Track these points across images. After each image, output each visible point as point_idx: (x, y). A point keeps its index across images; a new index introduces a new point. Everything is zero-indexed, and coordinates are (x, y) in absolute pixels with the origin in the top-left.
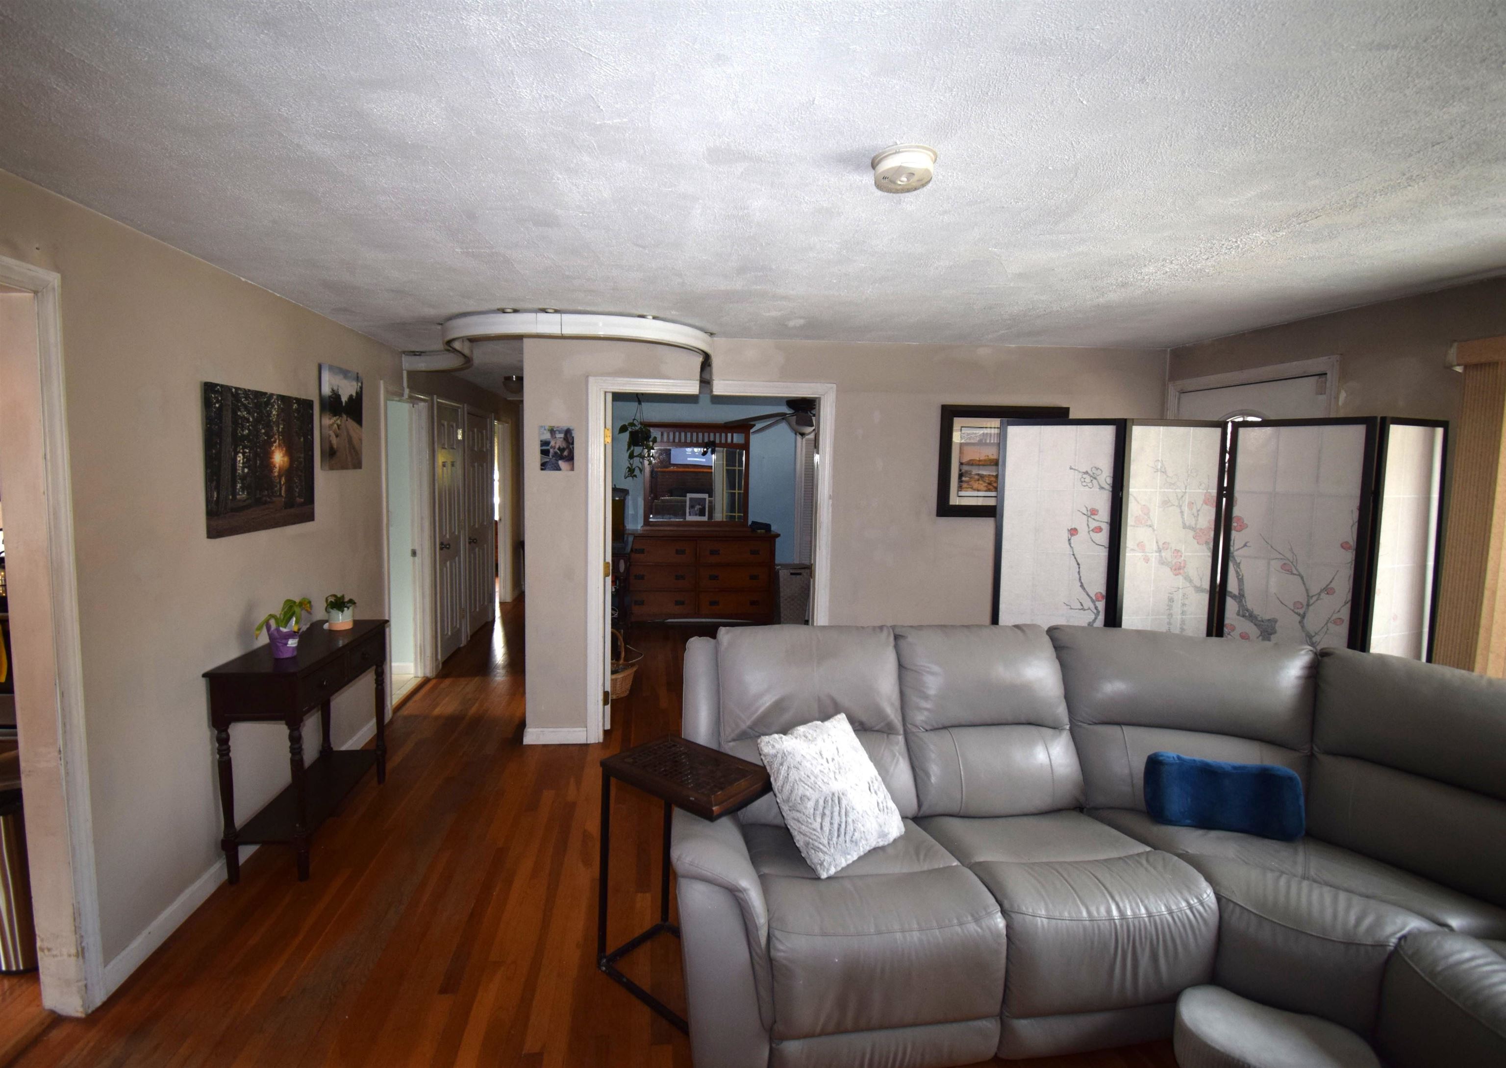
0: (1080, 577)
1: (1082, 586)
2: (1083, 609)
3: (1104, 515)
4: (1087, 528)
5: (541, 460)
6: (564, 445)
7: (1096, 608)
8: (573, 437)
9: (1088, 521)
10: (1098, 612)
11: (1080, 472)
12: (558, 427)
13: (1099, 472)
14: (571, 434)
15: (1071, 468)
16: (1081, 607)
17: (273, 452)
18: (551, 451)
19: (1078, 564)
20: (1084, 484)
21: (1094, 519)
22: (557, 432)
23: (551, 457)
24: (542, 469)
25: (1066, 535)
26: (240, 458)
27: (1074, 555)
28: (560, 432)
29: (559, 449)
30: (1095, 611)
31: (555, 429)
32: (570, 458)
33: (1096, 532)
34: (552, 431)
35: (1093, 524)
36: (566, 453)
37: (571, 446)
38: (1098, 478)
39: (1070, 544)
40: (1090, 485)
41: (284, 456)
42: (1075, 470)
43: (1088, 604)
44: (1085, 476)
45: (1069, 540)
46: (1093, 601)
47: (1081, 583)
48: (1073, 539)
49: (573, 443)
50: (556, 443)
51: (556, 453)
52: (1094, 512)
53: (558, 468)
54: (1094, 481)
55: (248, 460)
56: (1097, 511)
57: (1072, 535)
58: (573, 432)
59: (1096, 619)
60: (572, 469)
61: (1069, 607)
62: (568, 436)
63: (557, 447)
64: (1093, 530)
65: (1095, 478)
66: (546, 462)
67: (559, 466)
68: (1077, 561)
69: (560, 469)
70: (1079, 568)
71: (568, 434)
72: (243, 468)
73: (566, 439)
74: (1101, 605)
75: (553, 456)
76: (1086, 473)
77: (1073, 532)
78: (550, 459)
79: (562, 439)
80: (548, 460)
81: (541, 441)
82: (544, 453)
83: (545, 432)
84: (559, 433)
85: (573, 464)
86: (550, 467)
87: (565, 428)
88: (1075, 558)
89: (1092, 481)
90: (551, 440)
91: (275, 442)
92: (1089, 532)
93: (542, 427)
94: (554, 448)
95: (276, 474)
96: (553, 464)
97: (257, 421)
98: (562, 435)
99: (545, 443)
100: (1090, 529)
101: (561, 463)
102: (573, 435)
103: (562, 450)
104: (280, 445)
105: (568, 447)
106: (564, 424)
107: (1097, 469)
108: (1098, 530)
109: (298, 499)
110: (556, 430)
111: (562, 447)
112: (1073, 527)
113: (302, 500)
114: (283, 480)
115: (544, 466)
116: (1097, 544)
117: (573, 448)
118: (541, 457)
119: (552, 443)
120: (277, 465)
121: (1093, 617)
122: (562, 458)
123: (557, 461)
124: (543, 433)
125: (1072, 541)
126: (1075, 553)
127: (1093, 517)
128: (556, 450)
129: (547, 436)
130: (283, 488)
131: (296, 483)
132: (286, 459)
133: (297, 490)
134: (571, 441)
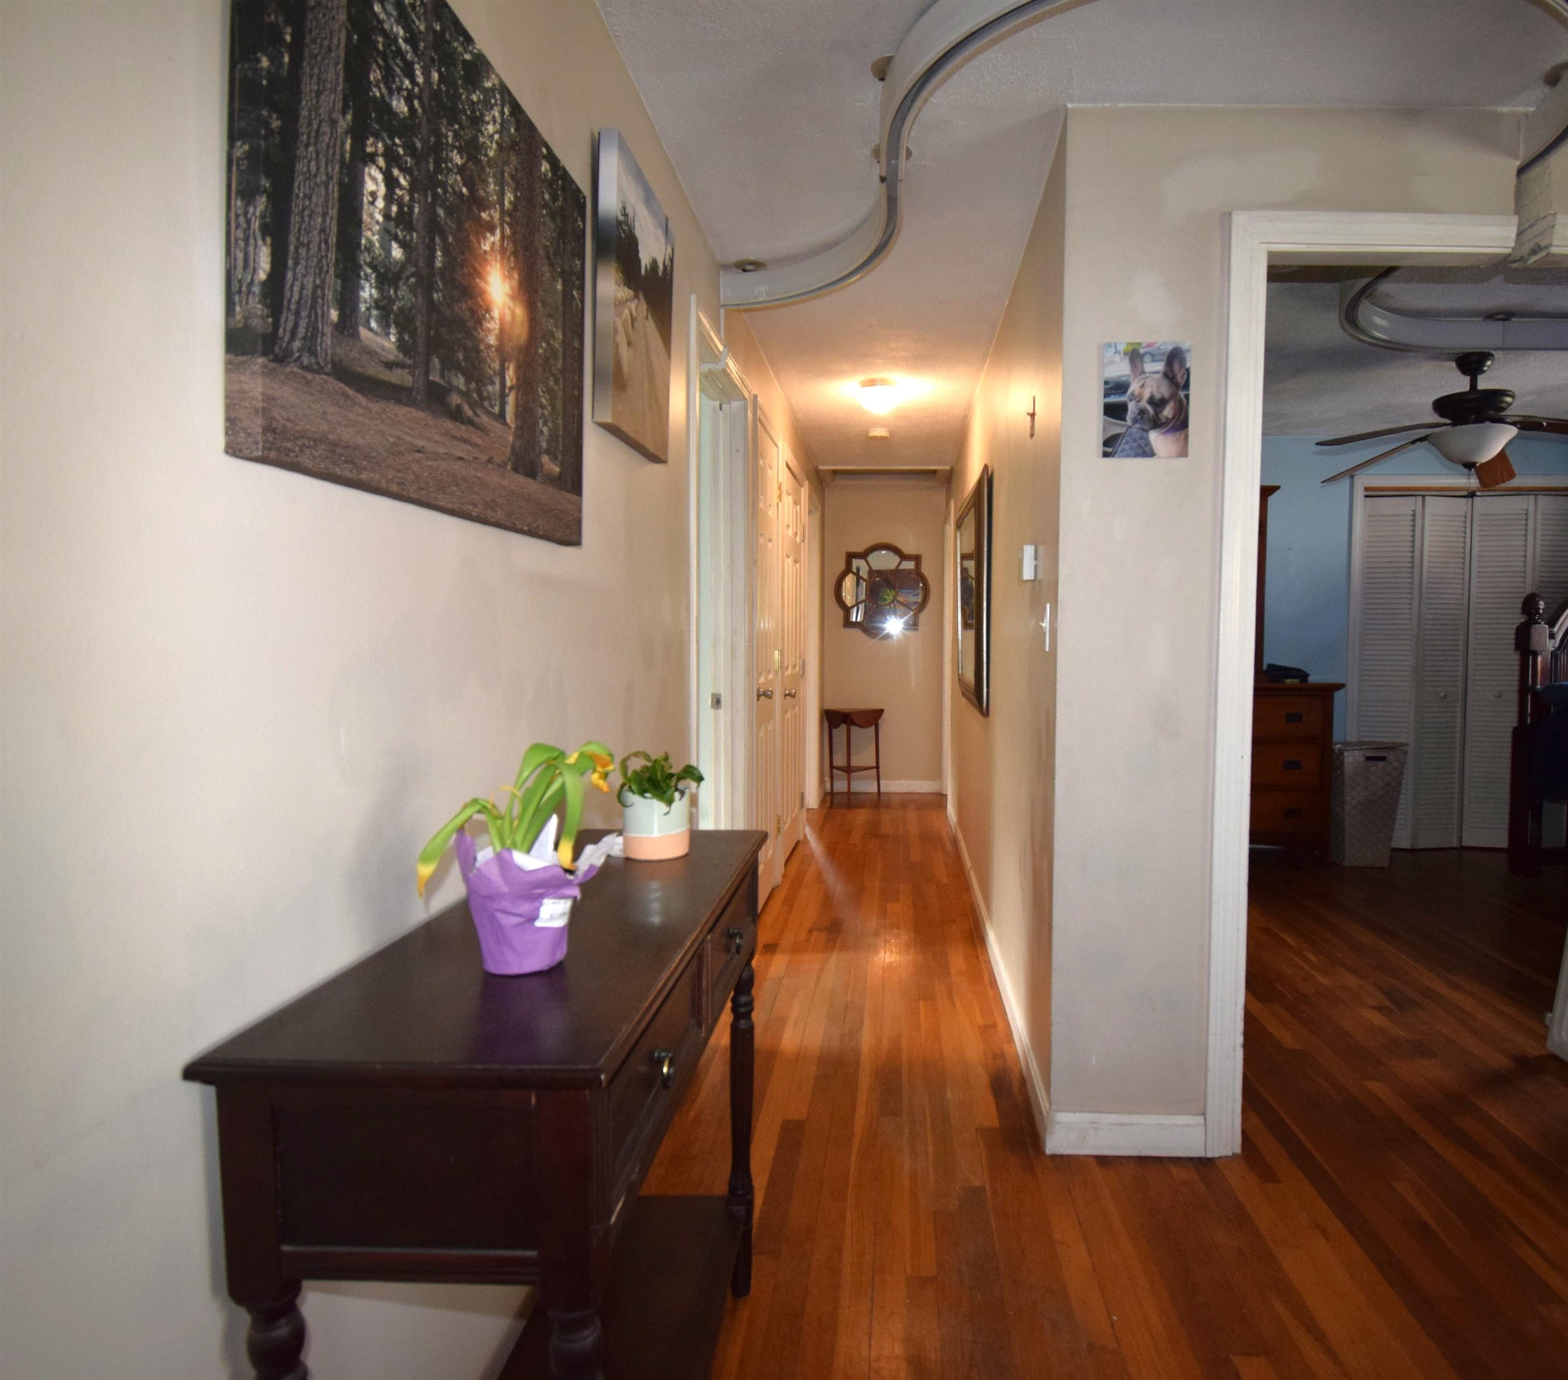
5: (1104, 429)
6: (1164, 391)
8: (1188, 371)
12: (1149, 345)
14: (1182, 362)
17: (485, 257)
18: (1132, 407)
22: (1147, 358)
23: (1129, 422)
24: (1106, 455)
26: (374, 183)
28: (1154, 358)
29: (1151, 401)
31: (1142, 351)
32: (1180, 424)
34: (1135, 356)
36: (1168, 412)
37: (1182, 394)
41: (513, 296)
49: (1186, 386)
50: (1143, 386)
51: (1142, 412)
53: (1147, 452)
58: (1188, 357)
60: (1183, 453)
62: (1176, 366)
63: (1147, 395)
66: (1117, 436)
67: (1148, 444)
69: (1152, 454)
71: (1175, 358)
72: (386, 235)
73: (1169, 375)
75: (1135, 421)
78: (1129, 427)
79: (1159, 376)
80: (1122, 430)
81: (1106, 383)
82: (1113, 411)
83: (1117, 358)
84: (1154, 361)
85: (1186, 437)
86: (1127, 447)
87: (1170, 348)
90: (1131, 380)
91: (491, 228)
93: (1110, 345)
94: (1138, 398)
95: (492, 340)
96: (1135, 441)
97: (440, 104)
98: (1160, 366)
99: (1115, 387)
101: (1154, 436)
102: (1188, 365)
103: (1158, 404)
104: (503, 249)
105: (1174, 396)
106: (1166, 339)
109: (545, 460)
110: (1145, 354)
111: (1158, 396)
113: (556, 471)
114: (510, 373)
115: (1110, 446)
117: (1187, 397)
118: (1105, 421)
119: (1134, 387)
120: (496, 315)
122: (1157, 423)
123: (1147, 431)
124: (1112, 362)
128: (1144, 404)
129: (1121, 369)
130: (511, 399)
131: (543, 407)
132: (520, 311)
133: (545, 430)
134: (1181, 381)
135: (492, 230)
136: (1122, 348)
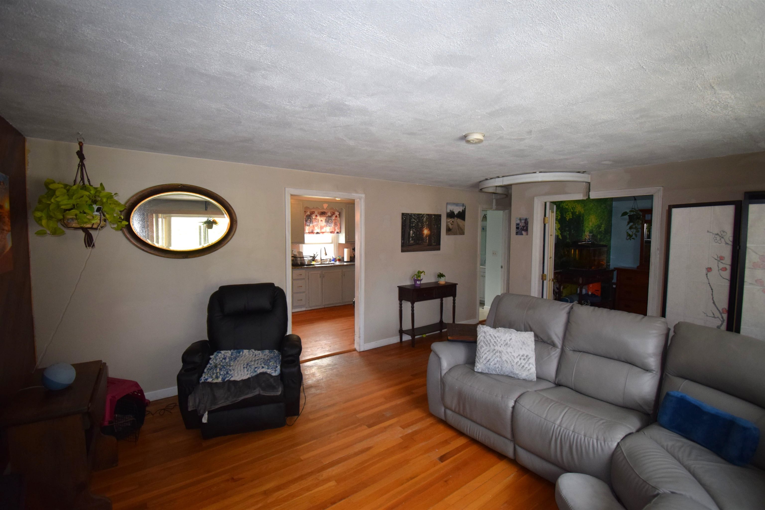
0: (713, 298)
1: (714, 303)
2: (714, 317)
3: (728, 260)
4: (718, 268)
5: (516, 231)
6: (524, 225)
7: (722, 317)
8: (528, 222)
9: (718, 264)
10: (724, 320)
11: (713, 234)
12: (522, 218)
13: (725, 234)
14: (527, 220)
15: (708, 232)
16: (713, 316)
17: (424, 230)
18: (520, 227)
19: (712, 289)
20: (716, 241)
21: (722, 263)
23: (519, 230)
24: (516, 235)
25: (705, 271)
26: (412, 232)
27: (709, 283)
28: (523, 220)
30: (722, 319)
32: (526, 230)
33: (723, 271)
34: (520, 220)
35: (721, 266)
36: (525, 228)
38: (724, 237)
39: (707, 277)
40: (719, 242)
41: (428, 231)
42: (710, 232)
43: (717, 314)
44: (716, 236)
45: (707, 274)
46: (721, 313)
47: (714, 301)
48: (709, 273)
49: (528, 224)
51: (521, 228)
52: (722, 258)
53: (522, 234)
54: (722, 239)
55: (415, 232)
56: (724, 257)
57: (708, 271)
58: (528, 220)
59: (722, 324)
60: (527, 234)
61: (706, 315)
63: (522, 226)
64: (721, 269)
65: (723, 238)
66: (518, 232)
67: (522, 233)
68: (711, 287)
69: (522, 235)
70: (712, 292)
71: (526, 220)
72: (413, 234)
73: (525, 223)
74: (725, 316)
76: (717, 234)
77: (709, 270)
81: (516, 224)
82: (517, 228)
83: (518, 220)
85: (528, 232)
88: (710, 285)
89: (721, 239)
91: (425, 227)
92: (719, 270)
93: (517, 217)
94: (521, 226)
95: (425, 236)
96: (520, 232)
97: (418, 222)
98: (524, 221)
99: (518, 224)
100: (720, 268)
101: (523, 232)
103: (523, 227)
104: (426, 228)
105: (526, 226)
106: (525, 217)
107: (724, 232)
108: (724, 269)
109: (433, 244)
111: (523, 225)
112: (709, 267)
113: (435, 244)
114: (427, 238)
115: (517, 233)
116: (723, 278)
117: (528, 226)
119: (520, 224)
120: (425, 234)
121: (720, 323)
122: (523, 230)
125: (708, 275)
126: (710, 282)
127: (721, 261)
128: (522, 227)
129: (518, 222)
130: (428, 240)
131: (433, 239)
133: (433, 241)
134: (527, 223)
136: (519, 218)
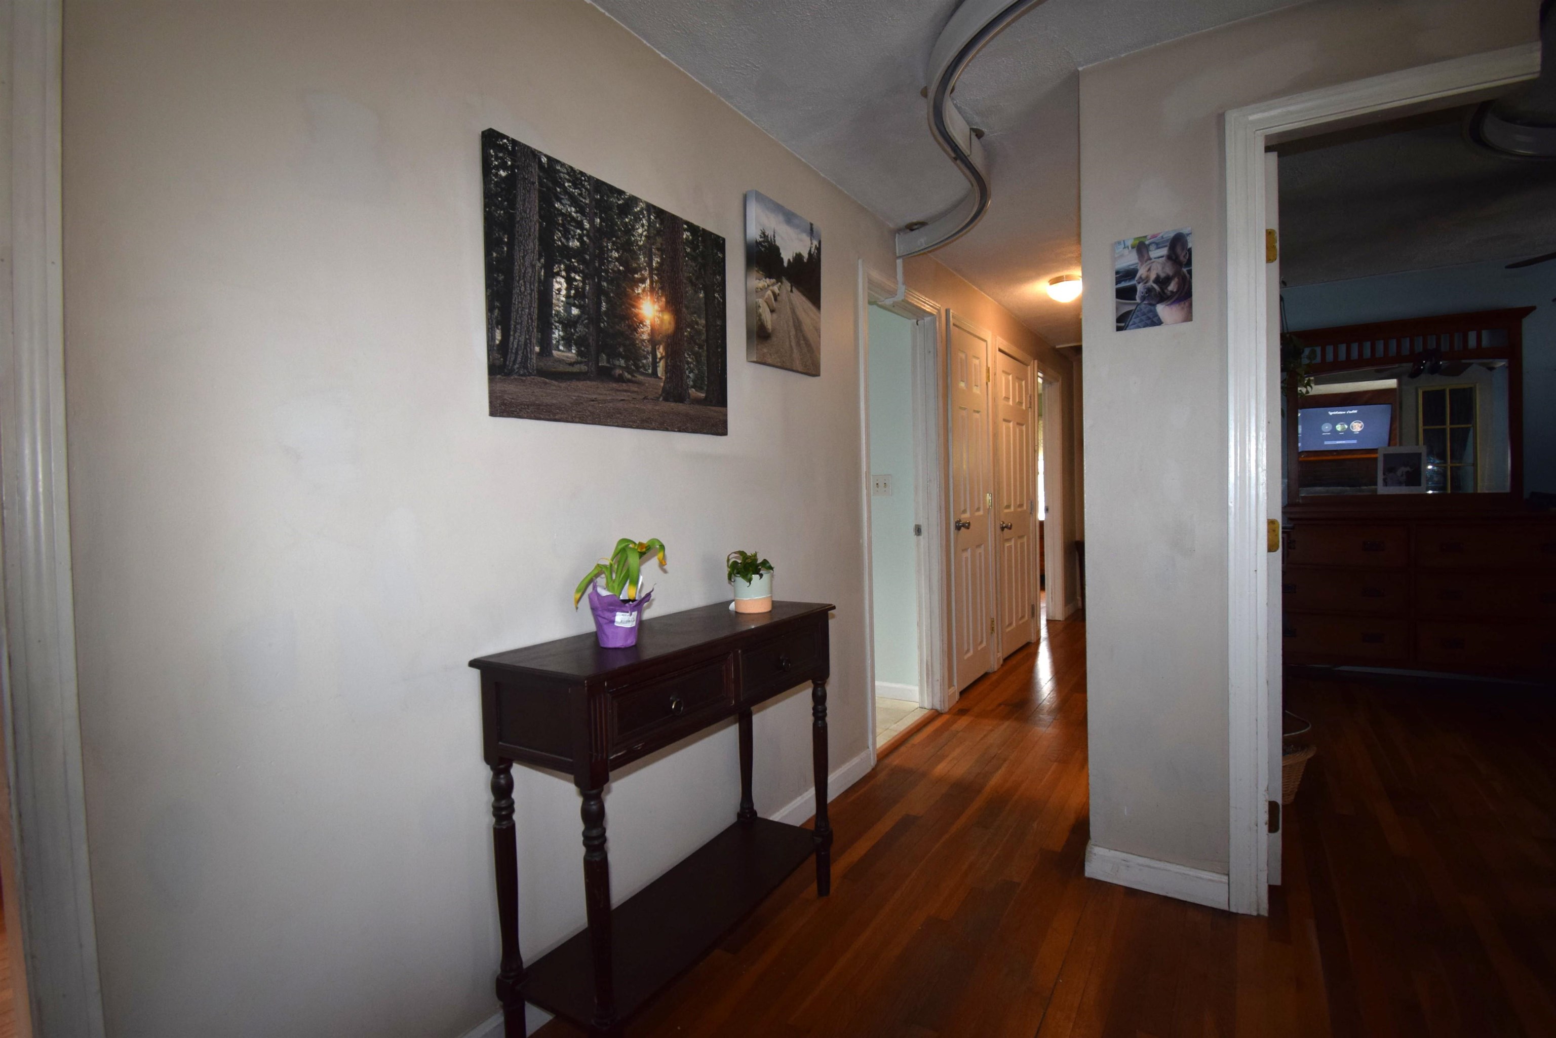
5: (1117, 309)
6: (1169, 270)
8: (1190, 251)
12: (1154, 236)
14: (1184, 244)
17: (638, 297)
18: (1140, 288)
22: (1152, 247)
23: (1138, 301)
24: (1119, 329)
26: (559, 284)
28: (1158, 246)
29: (1157, 280)
31: (1147, 242)
32: (1184, 295)
34: (1141, 248)
36: (1172, 287)
37: (1185, 270)
41: (661, 311)
49: (1189, 263)
50: (1149, 270)
51: (1149, 290)
53: (1155, 321)
55: (580, 294)
58: (1189, 239)
60: (1188, 317)
62: (1179, 250)
63: (1153, 276)
66: (1128, 313)
67: (1156, 315)
69: (1159, 322)
71: (1177, 242)
72: (568, 305)
73: (1172, 257)
75: (1143, 299)
78: (1138, 304)
79: (1164, 259)
80: (1133, 308)
81: (1117, 273)
82: (1124, 294)
83: (1126, 251)
84: (1158, 248)
85: (1191, 305)
86: (1137, 320)
87: (1172, 235)
90: (1138, 267)
93: (1119, 243)
94: (1145, 280)
95: (645, 337)
96: (1144, 314)
97: (601, 233)
98: (1164, 251)
99: (1125, 274)
101: (1162, 310)
102: (1190, 245)
103: (1162, 282)
104: (652, 289)
105: (1178, 273)
106: (1168, 231)
109: (692, 391)
110: (1149, 245)
111: (1162, 275)
113: (703, 395)
114: (660, 351)
115: (1123, 322)
117: (1190, 272)
118: (1117, 302)
119: (1142, 272)
120: (648, 322)
122: (1163, 298)
123: (1154, 305)
124: (1122, 256)
128: (1151, 283)
129: (1130, 259)
130: (661, 365)
131: (688, 363)
132: (667, 317)
133: (691, 375)
134: (1183, 259)
135: (643, 281)
136: (1129, 243)
